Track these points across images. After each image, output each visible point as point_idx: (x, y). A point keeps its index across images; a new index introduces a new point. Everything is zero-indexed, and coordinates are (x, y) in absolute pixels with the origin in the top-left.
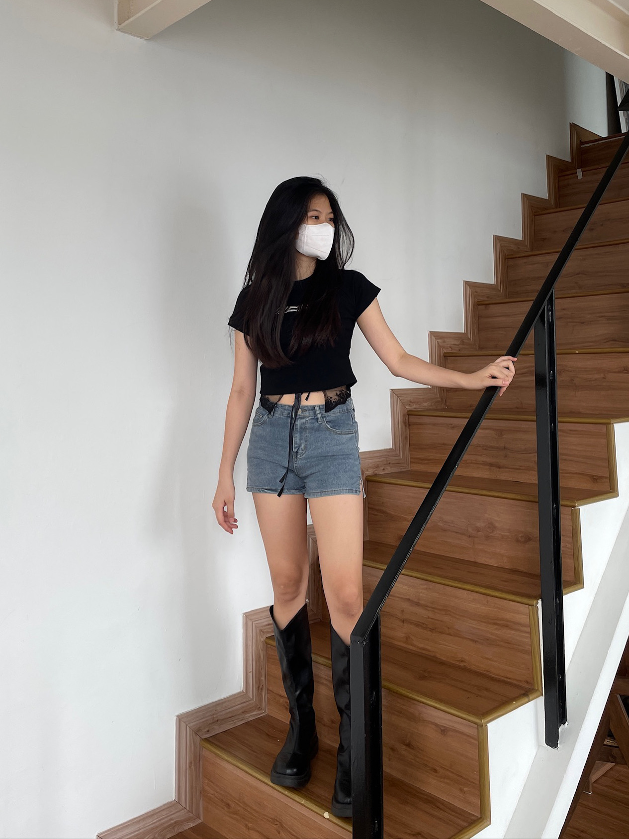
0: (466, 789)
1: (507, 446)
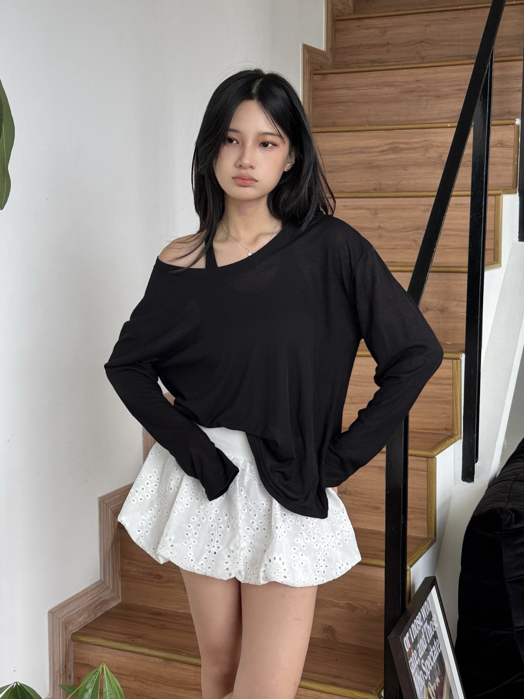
0: (411, 516)
1: (382, 225)
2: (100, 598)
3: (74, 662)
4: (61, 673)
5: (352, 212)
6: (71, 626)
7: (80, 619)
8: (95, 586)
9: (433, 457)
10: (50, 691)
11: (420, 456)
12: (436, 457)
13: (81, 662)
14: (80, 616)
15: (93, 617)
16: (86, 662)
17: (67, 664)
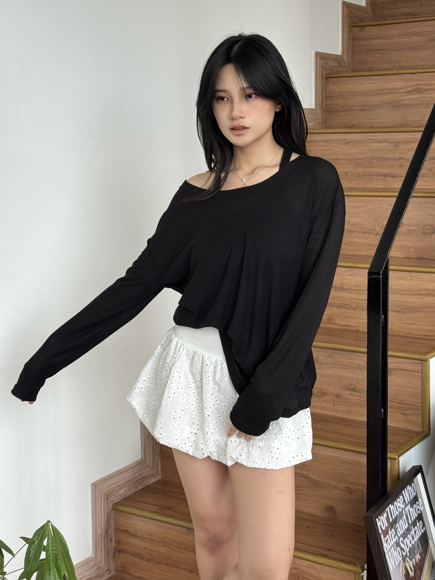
0: (408, 412)
1: (402, 156)
2: (140, 474)
3: (115, 528)
4: (103, 537)
5: (376, 144)
6: (112, 496)
7: (121, 492)
8: (136, 464)
9: (426, 360)
10: (93, 551)
11: (415, 359)
12: (430, 360)
13: (121, 528)
14: (121, 489)
15: (134, 490)
16: (124, 529)
17: (108, 529)
